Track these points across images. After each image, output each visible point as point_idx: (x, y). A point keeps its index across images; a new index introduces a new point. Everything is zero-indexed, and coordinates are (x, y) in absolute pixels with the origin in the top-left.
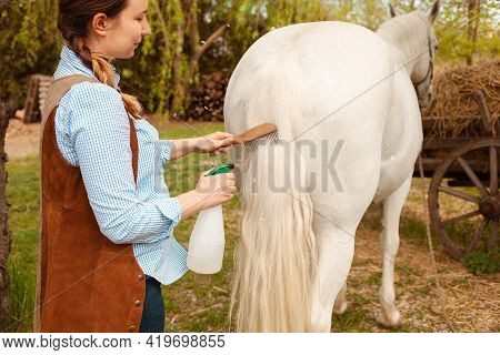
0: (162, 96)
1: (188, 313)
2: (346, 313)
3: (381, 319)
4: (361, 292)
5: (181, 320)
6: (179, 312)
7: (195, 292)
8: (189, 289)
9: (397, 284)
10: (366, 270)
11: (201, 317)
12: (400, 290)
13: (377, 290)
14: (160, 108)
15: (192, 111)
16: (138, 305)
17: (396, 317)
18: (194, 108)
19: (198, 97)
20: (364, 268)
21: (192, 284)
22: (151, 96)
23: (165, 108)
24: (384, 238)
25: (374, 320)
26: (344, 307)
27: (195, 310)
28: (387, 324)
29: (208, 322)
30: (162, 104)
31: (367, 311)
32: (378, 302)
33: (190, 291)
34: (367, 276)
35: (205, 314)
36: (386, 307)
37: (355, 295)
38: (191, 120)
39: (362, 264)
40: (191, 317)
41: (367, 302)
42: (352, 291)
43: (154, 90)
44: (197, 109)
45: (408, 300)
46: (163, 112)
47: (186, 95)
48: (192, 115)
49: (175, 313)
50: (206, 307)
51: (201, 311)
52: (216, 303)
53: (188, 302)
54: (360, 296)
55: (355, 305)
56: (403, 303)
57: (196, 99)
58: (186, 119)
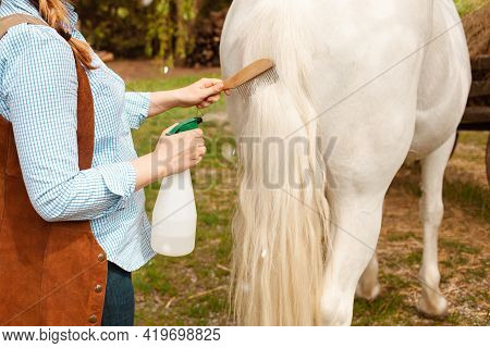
0: (163, 37)
1: (187, 296)
2: (379, 298)
3: (422, 307)
4: (400, 272)
5: (177, 304)
6: (175, 295)
7: (196, 272)
8: (190, 266)
9: (443, 264)
10: (406, 246)
11: (201, 300)
12: (448, 271)
13: (418, 270)
14: (162, 52)
15: (199, 56)
16: (99, 291)
17: (441, 304)
18: (201, 52)
19: (205, 38)
20: (403, 243)
21: (191, 262)
22: (148, 38)
23: (167, 51)
24: (424, 205)
25: (414, 307)
26: (376, 291)
27: (195, 293)
28: (429, 312)
29: (209, 307)
30: (163, 46)
31: (406, 297)
32: (419, 285)
33: (190, 270)
34: (407, 252)
35: (207, 298)
36: (429, 292)
37: (391, 276)
38: (197, 65)
39: (401, 239)
40: (189, 301)
41: (406, 286)
42: (388, 271)
43: (152, 31)
44: (205, 52)
45: (458, 284)
46: (166, 57)
47: (190, 36)
48: (199, 61)
49: (171, 297)
50: (207, 289)
51: (201, 293)
52: (220, 284)
53: (187, 283)
54: (397, 277)
55: (390, 289)
56: (452, 287)
57: (202, 40)
58: (192, 65)
